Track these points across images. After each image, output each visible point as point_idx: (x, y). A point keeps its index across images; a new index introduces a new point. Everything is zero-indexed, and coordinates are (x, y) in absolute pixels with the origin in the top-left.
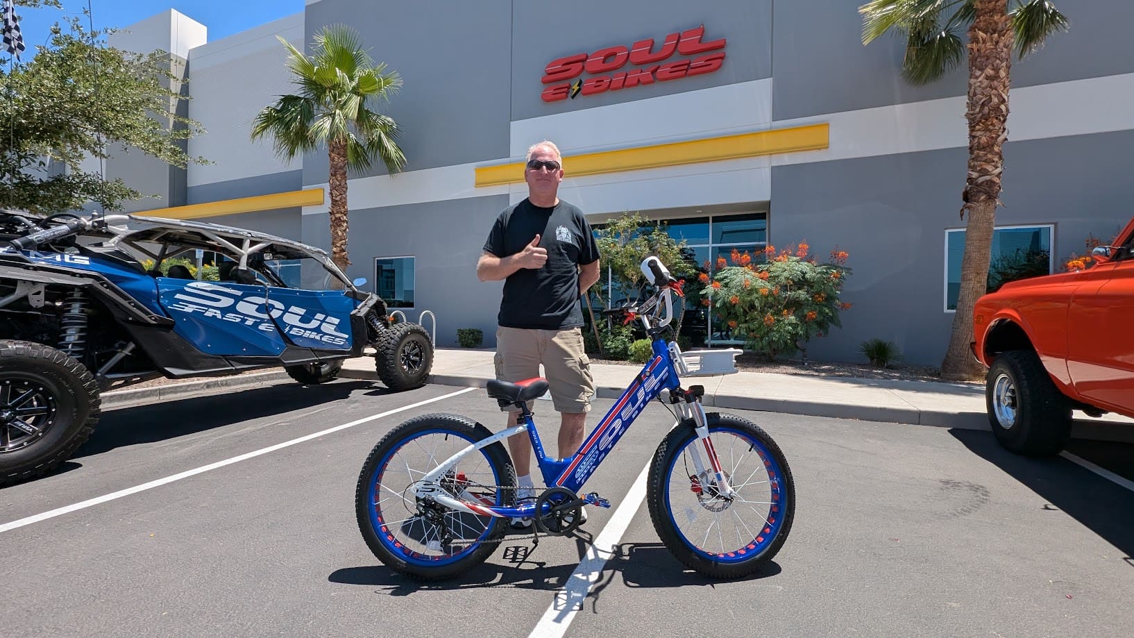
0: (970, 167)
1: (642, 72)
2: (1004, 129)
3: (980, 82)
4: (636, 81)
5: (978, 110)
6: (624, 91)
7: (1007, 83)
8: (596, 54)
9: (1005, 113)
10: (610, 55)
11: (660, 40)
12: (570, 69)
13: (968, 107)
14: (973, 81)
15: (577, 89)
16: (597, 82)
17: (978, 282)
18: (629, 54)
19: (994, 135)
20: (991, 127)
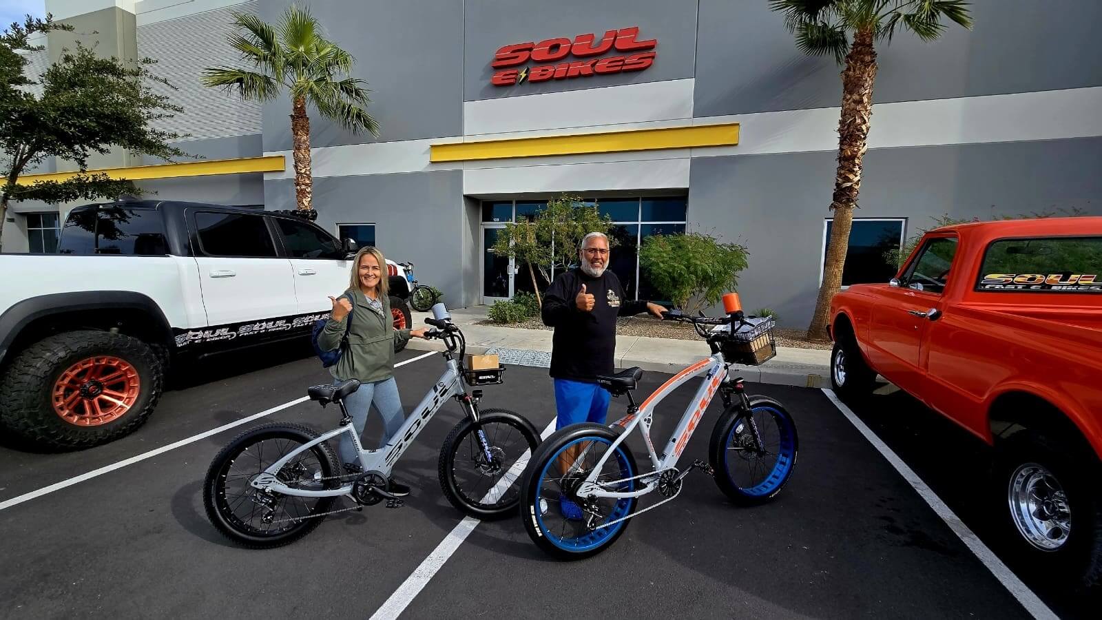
0: (838, 174)
1: (583, 64)
2: (864, 144)
3: (849, 104)
4: (577, 74)
5: (846, 127)
6: (566, 83)
7: (869, 108)
8: (542, 44)
9: (865, 131)
10: (555, 47)
11: (599, 35)
12: (517, 57)
13: (840, 123)
14: (845, 102)
15: (523, 75)
16: (543, 71)
17: (837, 267)
18: (572, 46)
19: (856, 150)
20: (854, 144)
